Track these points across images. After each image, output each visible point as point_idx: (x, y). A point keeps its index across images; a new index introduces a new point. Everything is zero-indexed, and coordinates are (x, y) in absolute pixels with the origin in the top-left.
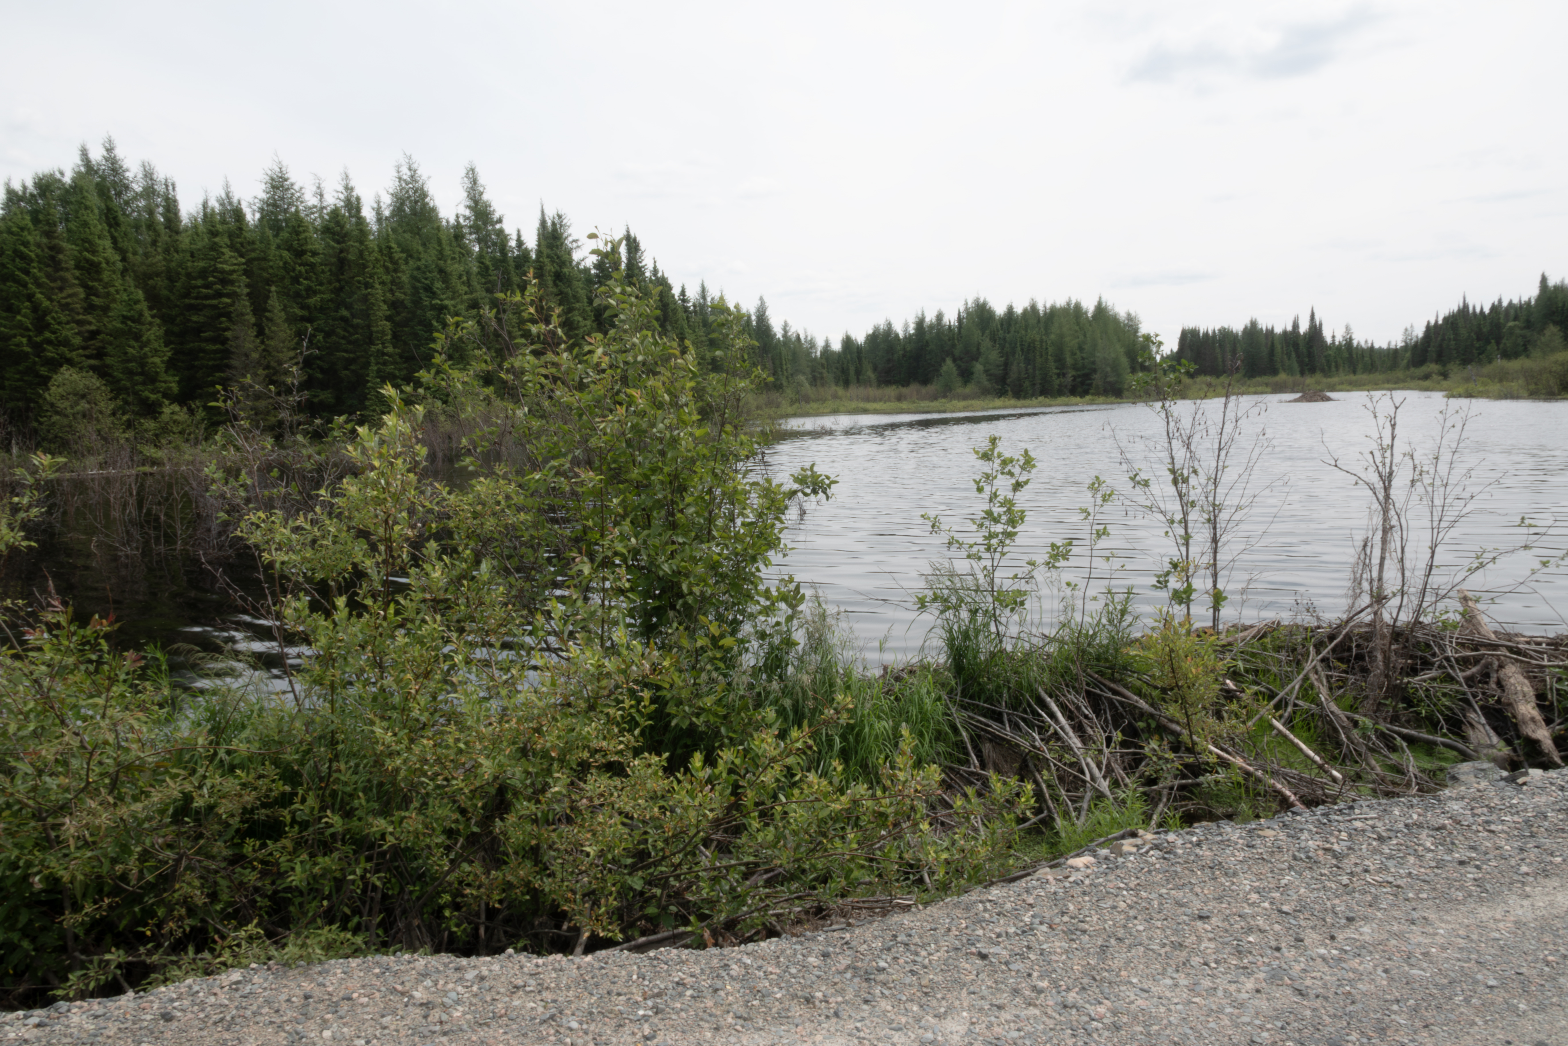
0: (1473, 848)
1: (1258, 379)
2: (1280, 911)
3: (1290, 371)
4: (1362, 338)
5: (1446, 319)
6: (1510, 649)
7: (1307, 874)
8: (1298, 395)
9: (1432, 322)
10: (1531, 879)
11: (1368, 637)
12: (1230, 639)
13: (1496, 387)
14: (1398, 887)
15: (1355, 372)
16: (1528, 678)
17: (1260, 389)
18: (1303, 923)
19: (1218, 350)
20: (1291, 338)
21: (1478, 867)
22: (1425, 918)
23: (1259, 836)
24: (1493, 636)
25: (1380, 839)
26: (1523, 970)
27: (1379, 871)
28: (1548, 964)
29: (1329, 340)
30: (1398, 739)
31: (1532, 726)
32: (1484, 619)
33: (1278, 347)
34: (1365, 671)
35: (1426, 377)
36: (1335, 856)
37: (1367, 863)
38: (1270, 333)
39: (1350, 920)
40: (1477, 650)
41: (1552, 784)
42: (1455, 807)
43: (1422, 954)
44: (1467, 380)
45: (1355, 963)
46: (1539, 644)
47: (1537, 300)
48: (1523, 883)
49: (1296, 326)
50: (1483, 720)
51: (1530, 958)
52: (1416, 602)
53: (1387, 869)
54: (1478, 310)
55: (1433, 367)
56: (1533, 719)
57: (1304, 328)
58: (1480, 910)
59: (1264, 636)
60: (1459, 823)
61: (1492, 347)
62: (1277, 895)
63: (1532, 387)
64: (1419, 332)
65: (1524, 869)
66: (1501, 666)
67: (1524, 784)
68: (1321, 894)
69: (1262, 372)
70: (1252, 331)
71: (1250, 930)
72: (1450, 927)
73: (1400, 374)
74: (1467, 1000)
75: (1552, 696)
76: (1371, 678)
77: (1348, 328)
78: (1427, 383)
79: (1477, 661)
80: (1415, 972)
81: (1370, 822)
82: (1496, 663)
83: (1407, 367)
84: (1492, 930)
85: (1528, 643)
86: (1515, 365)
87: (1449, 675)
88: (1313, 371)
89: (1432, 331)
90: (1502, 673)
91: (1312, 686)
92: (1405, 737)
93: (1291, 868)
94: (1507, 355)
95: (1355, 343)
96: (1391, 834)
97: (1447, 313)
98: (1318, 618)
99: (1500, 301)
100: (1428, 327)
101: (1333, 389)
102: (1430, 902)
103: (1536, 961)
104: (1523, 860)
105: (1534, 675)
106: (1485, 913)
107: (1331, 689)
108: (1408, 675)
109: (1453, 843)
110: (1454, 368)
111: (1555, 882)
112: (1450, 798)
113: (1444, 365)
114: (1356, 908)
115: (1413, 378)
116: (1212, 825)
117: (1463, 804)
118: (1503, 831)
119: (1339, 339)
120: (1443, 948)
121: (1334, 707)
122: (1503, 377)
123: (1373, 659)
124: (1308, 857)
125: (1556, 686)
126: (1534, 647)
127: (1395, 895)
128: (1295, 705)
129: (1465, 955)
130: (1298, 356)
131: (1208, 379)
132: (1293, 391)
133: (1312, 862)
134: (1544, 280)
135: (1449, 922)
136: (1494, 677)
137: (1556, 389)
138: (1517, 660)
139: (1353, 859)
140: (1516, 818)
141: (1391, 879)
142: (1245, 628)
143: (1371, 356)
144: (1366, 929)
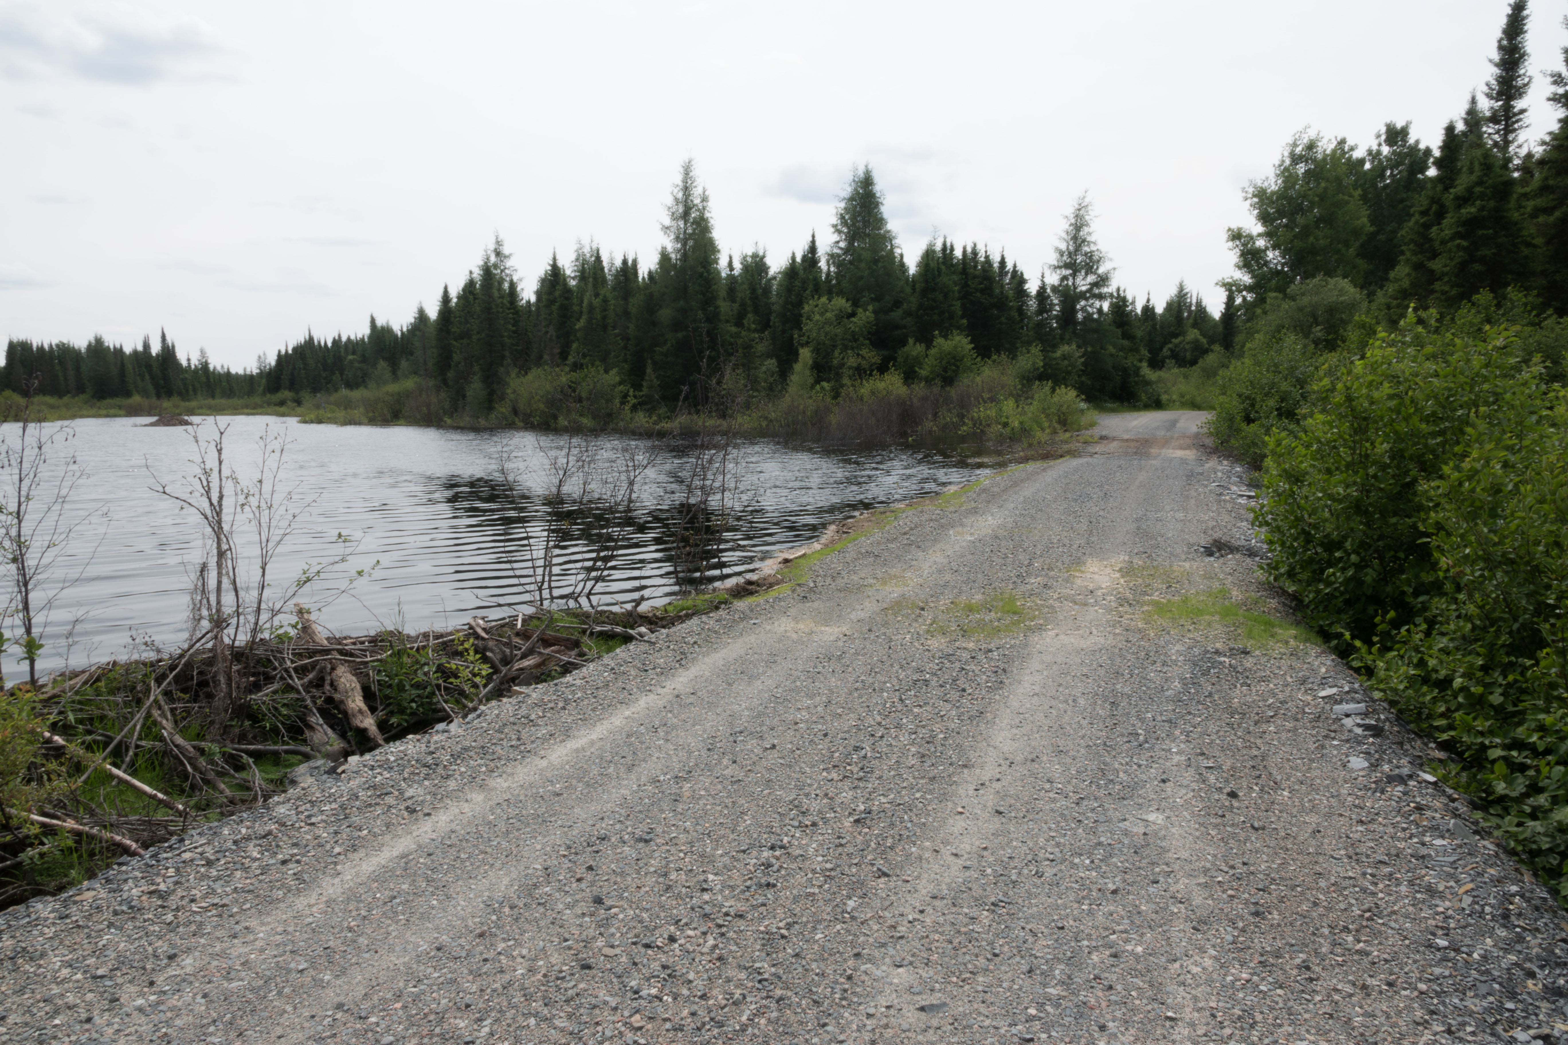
0: (295, 845)
1: (109, 401)
2: (95, 977)
3: (145, 394)
4: (217, 363)
5: (294, 349)
6: (341, 652)
7: (130, 925)
8: (154, 419)
9: (283, 352)
10: (342, 857)
11: (211, 662)
12: (55, 691)
13: (341, 414)
14: (223, 906)
15: (213, 397)
16: (355, 675)
17: (112, 411)
18: (120, 981)
19: (58, 368)
20: (142, 357)
21: (298, 862)
22: (247, 928)
23: (75, 903)
24: (326, 642)
25: (209, 863)
26: (331, 944)
27: (206, 896)
28: (350, 929)
29: (184, 363)
30: (245, 756)
31: (360, 717)
32: (317, 628)
33: (129, 368)
34: (210, 696)
35: (282, 403)
36: (161, 897)
37: (194, 892)
38: (119, 352)
39: (171, 957)
40: (311, 657)
41: (365, 766)
42: (282, 810)
43: (243, 964)
44: (318, 407)
45: (174, 1001)
46: (363, 643)
47: (370, 337)
48: (336, 863)
49: (146, 346)
50: (321, 721)
51: (336, 931)
52: (253, 620)
53: (214, 892)
54: (323, 344)
55: (286, 394)
56: (360, 711)
57: (156, 348)
58: (297, 902)
59: (98, 680)
60: (283, 824)
61: (336, 377)
62: (91, 961)
63: (371, 414)
64: (272, 360)
65: (337, 850)
66: (333, 669)
67: (343, 772)
68: (144, 942)
69: (113, 394)
70: (97, 348)
71: (57, 1012)
72: (268, 928)
73: (257, 400)
74: (280, 993)
75: (374, 688)
76: (216, 702)
77: (202, 352)
78: (283, 409)
79: (313, 666)
80: (235, 984)
81: (199, 850)
82: (329, 666)
83: (264, 394)
84: (307, 917)
85: (354, 644)
86: (356, 394)
87: (288, 684)
88: (169, 394)
89: (283, 359)
90: (334, 675)
91: (155, 723)
92: (250, 754)
93: (111, 925)
94: (350, 385)
95: (211, 367)
96: (219, 855)
97: (295, 344)
98: (159, 651)
99: (339, 336)
100: (279, 355)
101: (192, 413)
102: (253, 910)
103: (341, 931)
104: (336, 842)
105: (359, 671)
106: (301, 903)
107: (176, 722)
108: (251, 692)
109: (278, 846)
110: (305, 395)
111: (362, 853)
112: (278, 803)
113: (297, 393)
114: (179, 942)
115: (269, 404)
116: (21, 908)
117: (288, 806)
118: (323, 821)
119: (194, 362)
120: (262, 951)
121: (179, 740)
122: (347, 405)
123: (216, 683)
124: (131, 907)
125: (377, 678)
126: (359, 646)
127: (220, 916)
128: (137, 747)
129: (281, 949)
130: (152, 378)
131: (49, 399)
132: (150, 415)
133: (135, 910)
134: (373, 321)
135: (269, 923)
136: (328, 679)
137: (389, 417)
138: (346, 661)
139: (180, 892)
140: (334, 806)
141: (216, 901)
142: (75, 674)
143: (228, 381)
144: (189, 961)
